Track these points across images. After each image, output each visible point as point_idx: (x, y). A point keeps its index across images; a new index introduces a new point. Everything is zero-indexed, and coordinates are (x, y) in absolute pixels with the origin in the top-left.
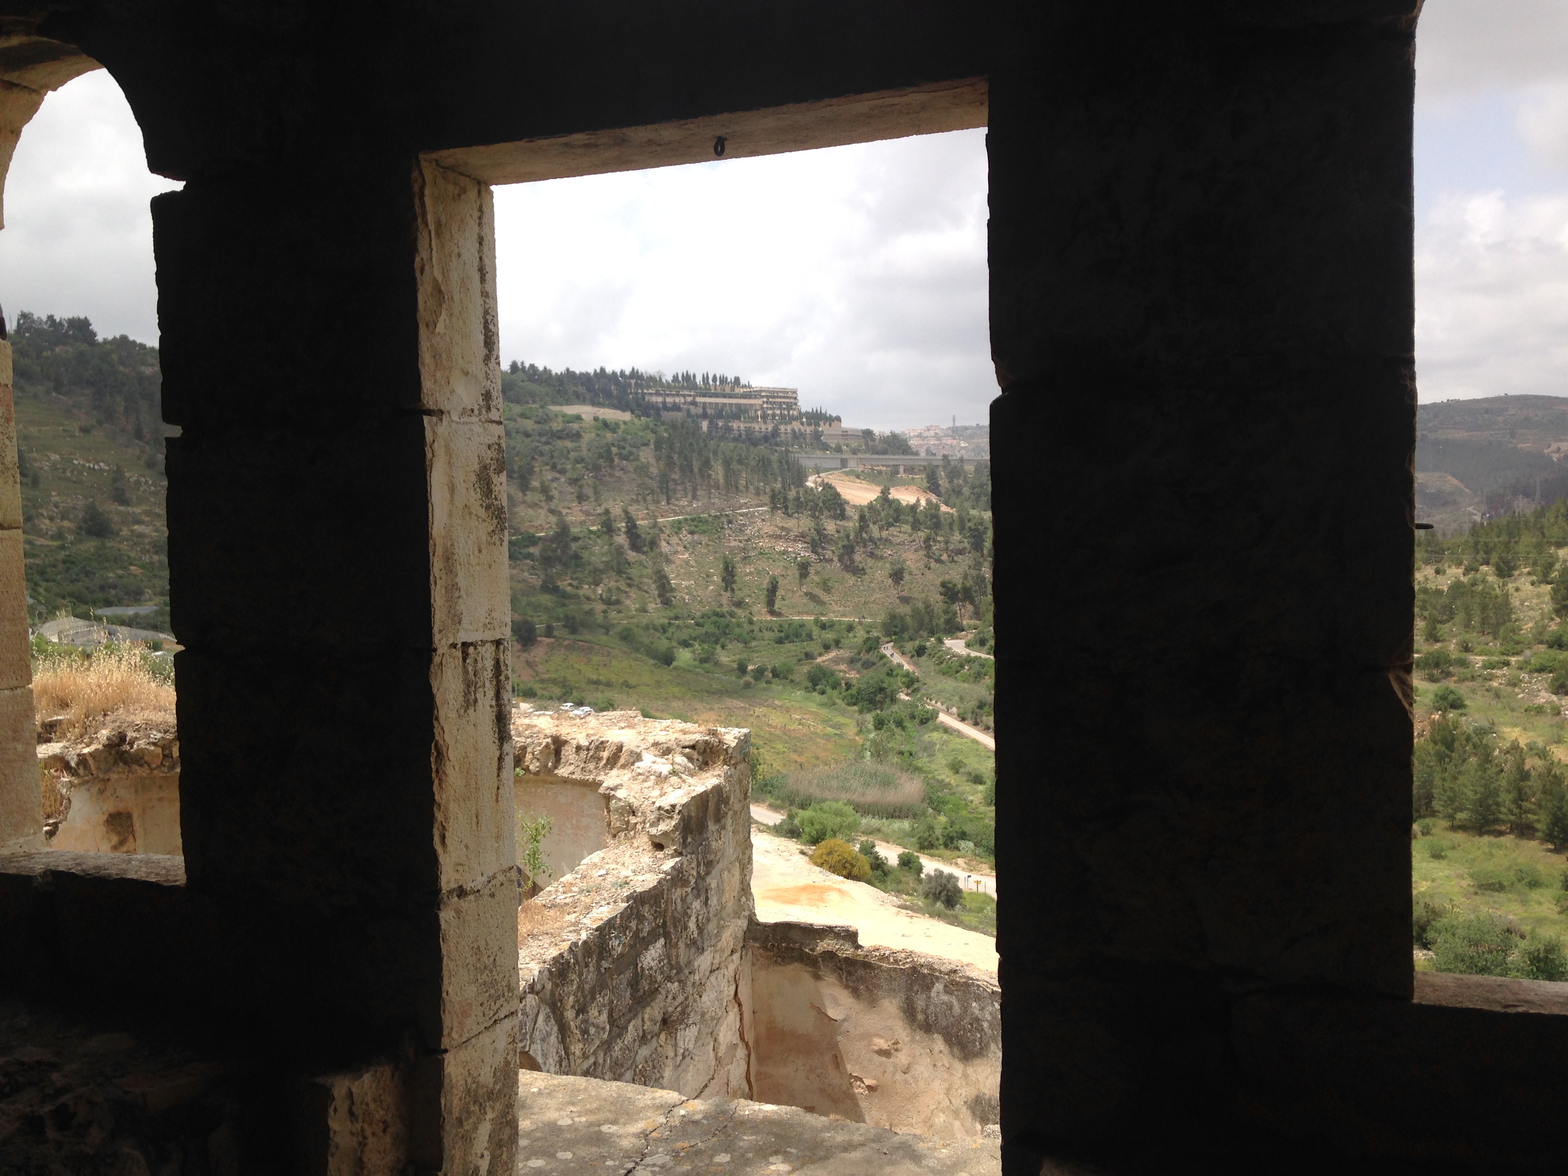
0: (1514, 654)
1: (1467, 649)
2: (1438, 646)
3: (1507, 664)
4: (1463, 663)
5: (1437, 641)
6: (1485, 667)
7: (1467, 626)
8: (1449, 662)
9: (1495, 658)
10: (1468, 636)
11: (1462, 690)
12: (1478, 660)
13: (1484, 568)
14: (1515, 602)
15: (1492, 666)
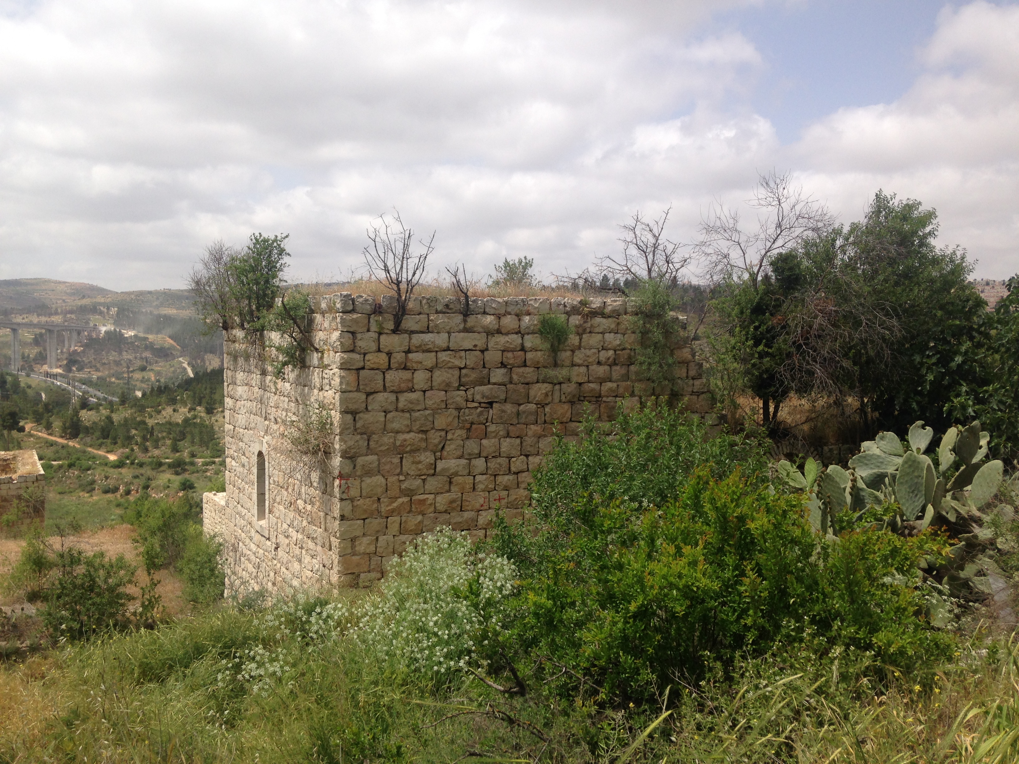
0: (217, 457)
1: (193, 455)
2: (178, 454)
3: (214, 463)
4: (192, 464)
5: (178, 451)
6: (203, 465)
7: (193, 442)
8: (185, 463)
9: (208, 460)
10: (193, 448)
11: (193, 478)
12: (200, 461)
13: (199, 408)
14: (217, 429)
15: (207, 464)
